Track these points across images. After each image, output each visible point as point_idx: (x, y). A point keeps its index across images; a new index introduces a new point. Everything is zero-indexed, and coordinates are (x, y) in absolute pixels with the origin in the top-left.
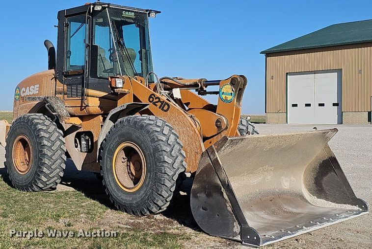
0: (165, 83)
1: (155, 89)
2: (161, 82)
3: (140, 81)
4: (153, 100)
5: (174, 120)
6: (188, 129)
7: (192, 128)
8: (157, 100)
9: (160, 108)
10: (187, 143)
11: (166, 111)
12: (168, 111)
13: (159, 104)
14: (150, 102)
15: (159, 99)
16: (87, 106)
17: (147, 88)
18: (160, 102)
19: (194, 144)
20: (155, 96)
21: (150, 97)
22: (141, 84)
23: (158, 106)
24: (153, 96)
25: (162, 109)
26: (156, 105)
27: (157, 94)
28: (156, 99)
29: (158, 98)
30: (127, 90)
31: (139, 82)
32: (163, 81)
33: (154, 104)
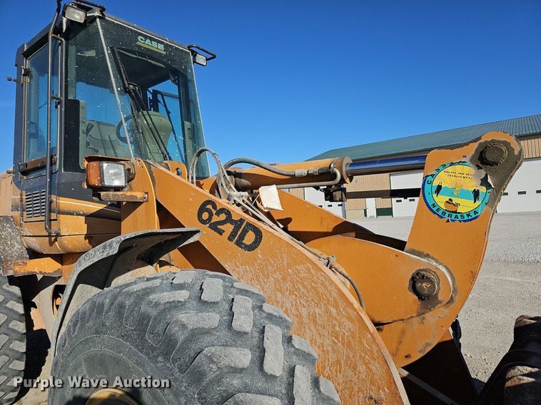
0: (237, 175)
1: (215, 189)
2: (229, 173)
3: (176, 172)
4: (210, 218)
5: (278, 276)
6: (333, 311)
7: (351, 311)
8: (223, 217)
9: (230, 238)
10: (332, 357)
11: (250, 248)
12: (258, 250)
13: (228, 228)
14: (203, 222)
15: (228, 213)
16: (58, 235)
17: (194, 186)
18: (232, 222)
19: (362, 368)
20: (215, 209)
21: (203, 209)
22: (179, 177)
23: (227, 234)
24: (209, 207)
25: (239, 243)
26: (221, 232)
27: (220, 201)
28: (218, 213)
29: (223, 210)
30: (139, 195)
31: (174, 175)
32: (231, 169)
33: (214, 227)
